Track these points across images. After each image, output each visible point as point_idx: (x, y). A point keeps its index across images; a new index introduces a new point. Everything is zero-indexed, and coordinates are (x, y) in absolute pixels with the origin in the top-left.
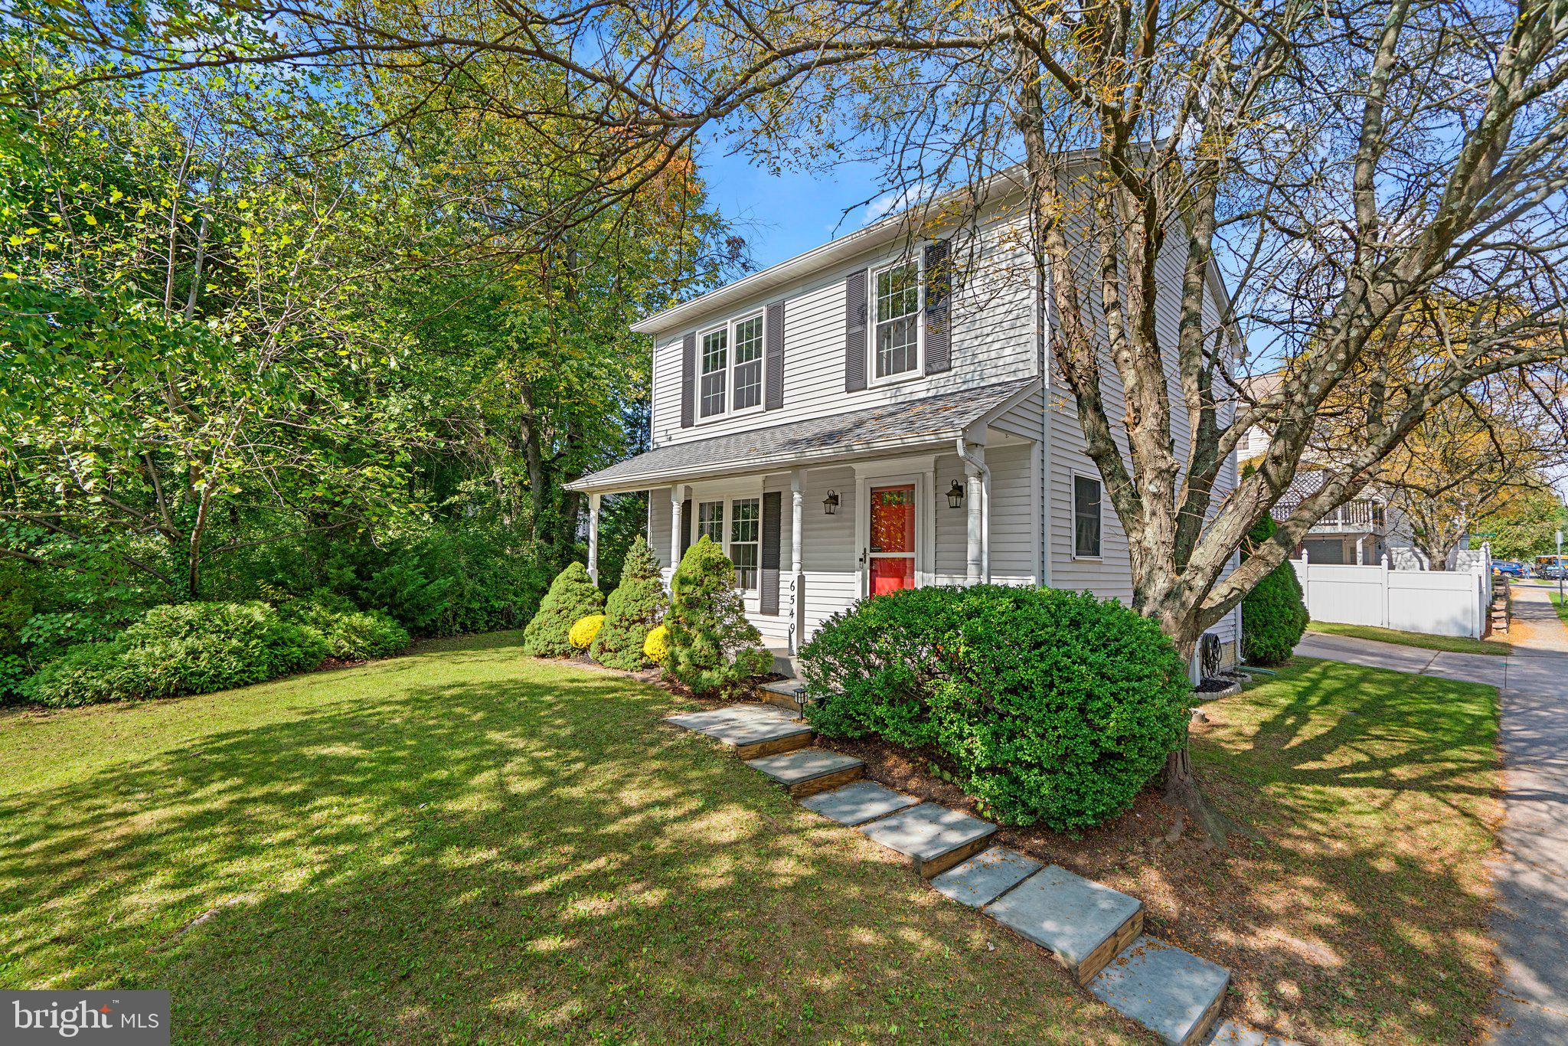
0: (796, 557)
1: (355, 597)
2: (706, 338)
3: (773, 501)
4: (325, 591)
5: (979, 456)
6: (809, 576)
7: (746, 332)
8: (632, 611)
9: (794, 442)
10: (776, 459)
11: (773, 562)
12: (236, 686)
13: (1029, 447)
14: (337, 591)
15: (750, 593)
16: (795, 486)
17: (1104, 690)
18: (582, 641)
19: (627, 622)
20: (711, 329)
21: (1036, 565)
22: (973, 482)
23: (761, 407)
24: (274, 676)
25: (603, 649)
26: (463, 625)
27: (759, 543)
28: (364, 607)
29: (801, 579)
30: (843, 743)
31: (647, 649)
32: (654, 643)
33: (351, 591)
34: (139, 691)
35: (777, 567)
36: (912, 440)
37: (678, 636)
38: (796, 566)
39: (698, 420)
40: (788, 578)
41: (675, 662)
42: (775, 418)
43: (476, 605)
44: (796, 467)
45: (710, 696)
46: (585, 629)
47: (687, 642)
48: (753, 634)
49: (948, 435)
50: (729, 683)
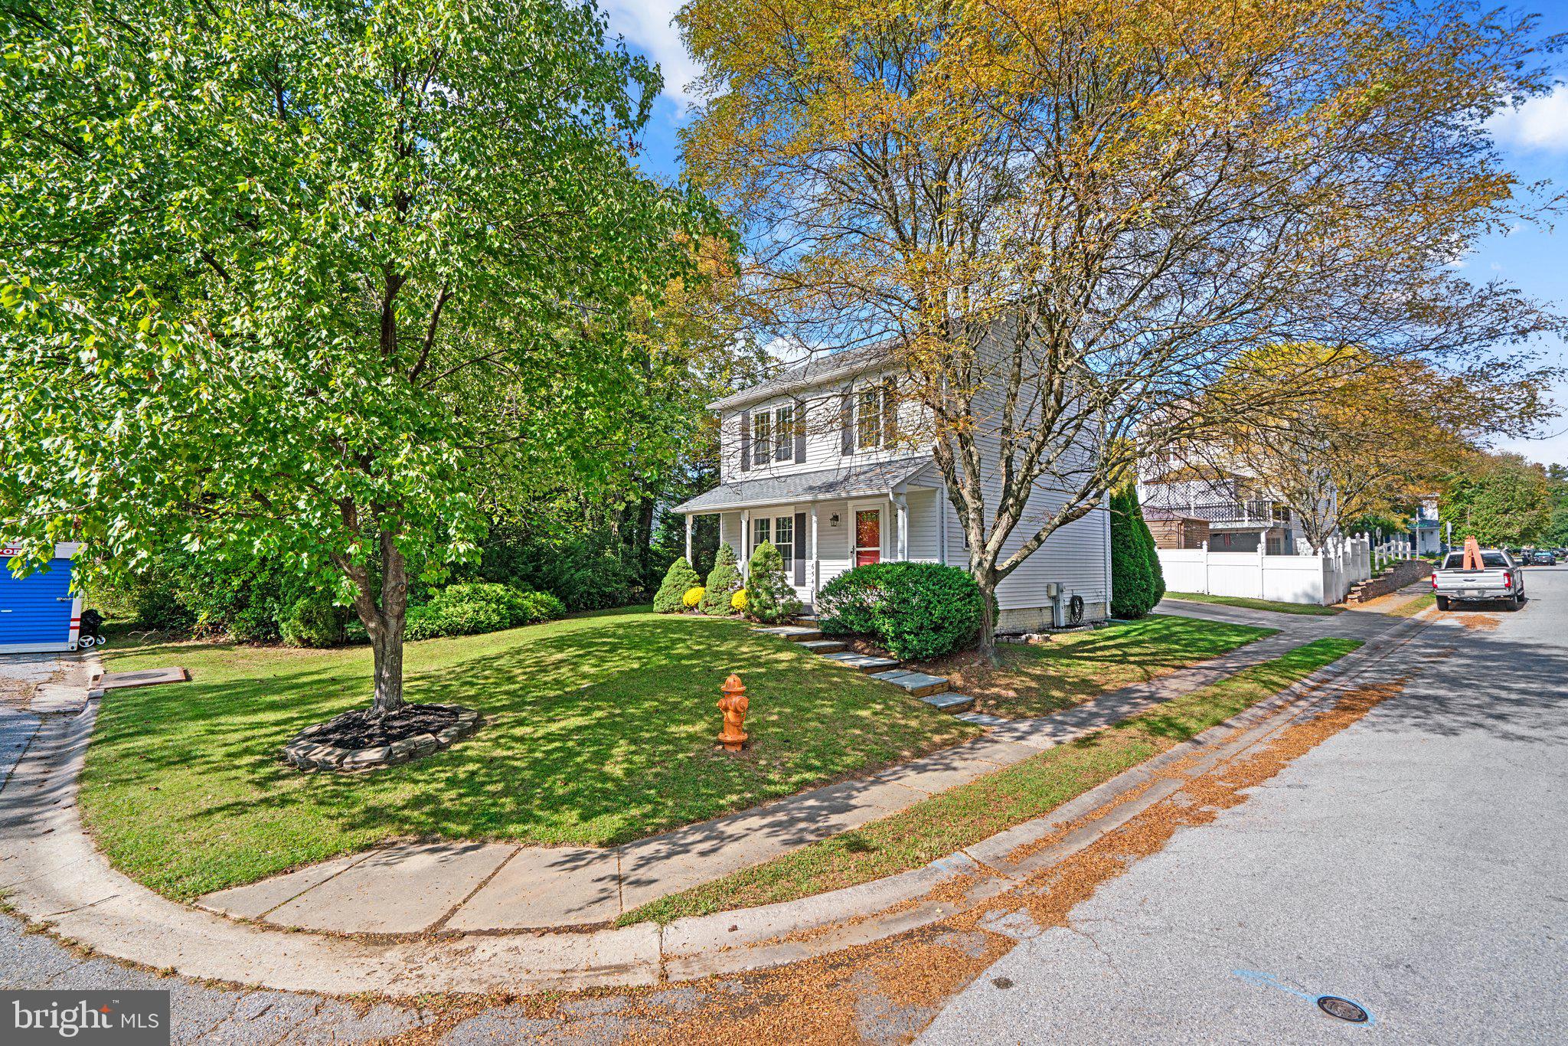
0: (814, 550)
1: (533, 583)
2: (757, 417)
3: (801, 518)
4: (515, 579)
5: (903, 499)
6: (822, 562)
7: (783, 415)
8: (723, 582)
9: (811, 488)
10: (802, 499)
11: (801, 555)
12: (497, 630)
13: (935, 491)
14: (522, 578)
15: (787, 573)
16: (813, 512)
17: (934, 600)
18: (692, 602)
19: (720, 589)
20: (761, 410)
21: (938, 553)
22: (900, 512)
23: (793, 461)
24: (512, 626)
25: (707, 605)
26: (585, 604)
27: (793, 544)
28: (539, 588)
29: (817, 563)
30: (837, 636)
31: (734, 603)
32: (739, 599)
33: (527, 578)
34: (454, 631)
35: (803, 557)
36: (869, 493)
37: (752, 593)
38: (815, 556)
39: (753, 467)
40: (810, 564)
41: (752, 606)
42: (800, 468)
43: (593, 591)
44: (814, 502)
45: (771, 622)
46: (693, 595)
47: (757, 596)
48: (792, 592)
49: (884, 491)
50: (780, 616)
